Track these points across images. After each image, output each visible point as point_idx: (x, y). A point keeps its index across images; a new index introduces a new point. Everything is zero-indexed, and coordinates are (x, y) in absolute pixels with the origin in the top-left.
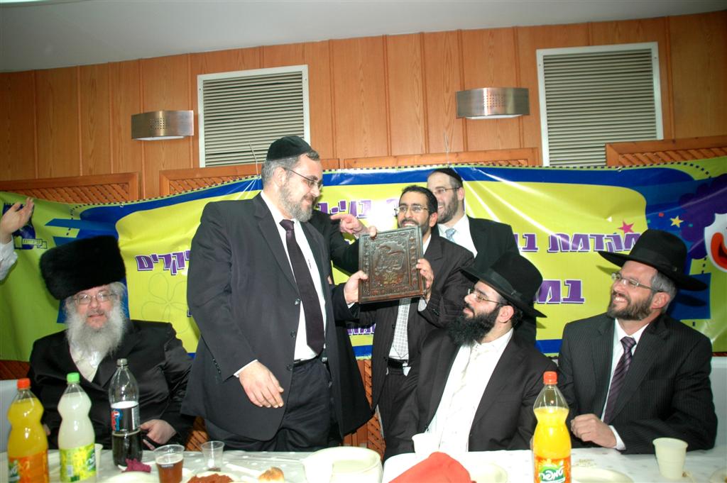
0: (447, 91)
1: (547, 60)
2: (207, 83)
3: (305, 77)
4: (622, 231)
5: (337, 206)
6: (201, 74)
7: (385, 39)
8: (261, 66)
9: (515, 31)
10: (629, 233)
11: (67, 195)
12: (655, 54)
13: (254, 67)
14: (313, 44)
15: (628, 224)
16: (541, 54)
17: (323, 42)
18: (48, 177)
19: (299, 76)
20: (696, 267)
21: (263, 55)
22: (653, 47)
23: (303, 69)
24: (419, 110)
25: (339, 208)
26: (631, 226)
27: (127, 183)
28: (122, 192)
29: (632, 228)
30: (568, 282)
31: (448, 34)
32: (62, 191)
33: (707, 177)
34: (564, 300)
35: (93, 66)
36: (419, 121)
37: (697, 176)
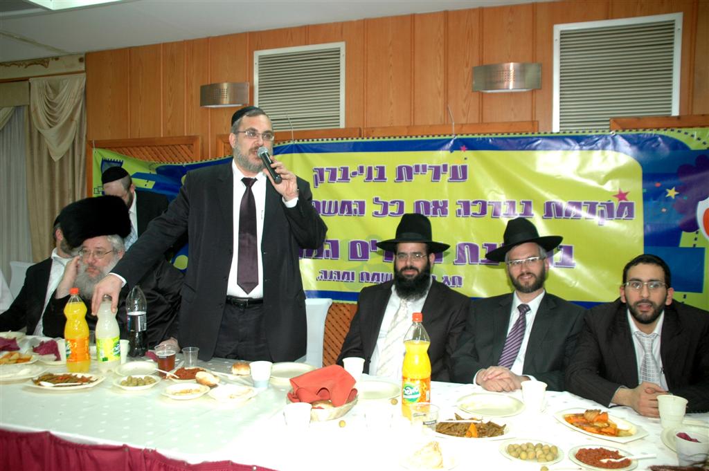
0: (467, 66)
1: (564, 35)
2: (261, 59)
3: (343, 52)
4: (617, 199)
5: (356, 170)
6: (257, 49)
7: (413, 17)
8: (306, 43)
9: (534, 8)
10: (623, 201)
11: (147, 153)
12: (679, 26)
13: (300, 44)
14: (350, 23)
15: (625, 191)
16: (558, 29)
17: (358, 21)
18: (137, 137)
19: (337, 51)
20: (686, 240)
21: (308, 33)
22: (677, 18)
23: (342, 46)
24: (440, 83)
25: (358, 172)
26: (626, 194)
27: (192, 144)
28: (188, 151)
29: (627, 197)
31: (471, 11)
32: (144, 149)
34: (557, 264)
35: (173, 43)
36: (439, 93)
37: (694, 145)
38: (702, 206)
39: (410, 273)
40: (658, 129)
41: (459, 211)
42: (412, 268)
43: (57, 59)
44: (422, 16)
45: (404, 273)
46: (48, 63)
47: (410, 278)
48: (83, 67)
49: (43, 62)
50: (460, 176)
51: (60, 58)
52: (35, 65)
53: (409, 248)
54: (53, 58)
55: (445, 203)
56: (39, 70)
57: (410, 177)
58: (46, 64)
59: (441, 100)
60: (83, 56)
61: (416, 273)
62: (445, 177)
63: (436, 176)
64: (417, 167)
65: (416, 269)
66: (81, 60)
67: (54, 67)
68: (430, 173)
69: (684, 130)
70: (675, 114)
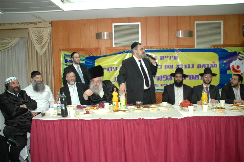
1: (197, 24)
2: (115, 26)
3: (140, 25)
4: (213, 63)
6: (113, 23)
7: (159, 17)
8: (129, 22)
9: (190, 17)
10: (215, 64)
11: (81, 53)
12: (222, 23)
13: (127, 22)
14: (142, 17)
15: (215, 62)
16: (196, 22)
17: (144, 17)
18: (72, 48)
19: (138, 25)
20: (228, 72)
21: (129, 19)
22: (222, 22)
23: (139, 23)
24: (167, 35)
27: (98, 50)
28: (96, 52)
29: (215, 63)
31: (174, 17)
32: (80, 51)
33: (231, 51)
34: (200, 79)
35: (85, 20)
36: (167, 37)
37: (229, 51)
38: (231, 65)
39: (179, 81)
40: (222, 47)
41: (176, 67)
42: (179, 80)
43: (40, 22)
44: (162, 17)
45: (177, 81)
46: (37, 24)
47: (178, 82)
48: (51, 26)
49: (35, 23)
50: (176, 58)
51: (41, 22)
52: (31, 24)
53: (179, 75)
54: (38, 22)
55: (173, 65)
56: (33, 26)
57: (163, 59)
58: (36, 24)
59: (167, 39)
60: (51, 22)
61: (180, 81)
62: (172, 59)
63: (170, 59)
64: (165, 56)
65: (180, 80)
66: (50, 23)
67: (39, 25)
68: (169, 58)
69: (227, 48)
70: (222, 44)
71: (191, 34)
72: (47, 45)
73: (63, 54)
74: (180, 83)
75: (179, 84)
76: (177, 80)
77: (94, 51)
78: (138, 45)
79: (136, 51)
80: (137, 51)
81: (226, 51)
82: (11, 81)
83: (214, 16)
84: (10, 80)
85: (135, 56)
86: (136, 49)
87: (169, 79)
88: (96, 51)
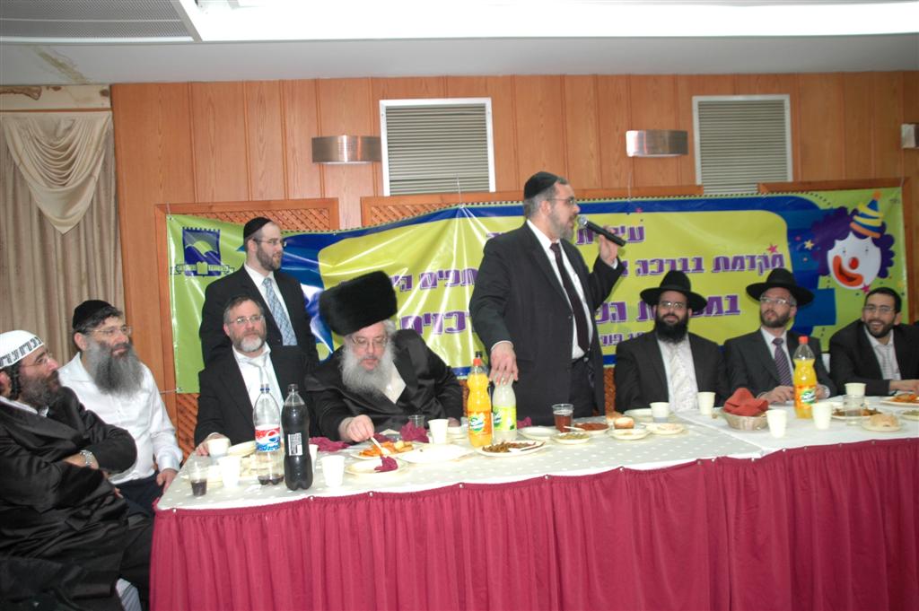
0: (617, 130)
1: (702, 105)
2: (389, 109)
3: (489, 110)
4: (770, 252)
6: (383, 99)
7: (562, 78)
9: (675, 79)
10: (775, 253)
12: (787, 105)
13: (439, 96)
14: (496, 78)
15: (774, 245)
16: (696, 100)
17: (504, 77)
19: (482, 107)
20: (823, 283)
21: (446, 85)
22: (786, 99)
23: (487, 102)
24: (593, 146)
26: (776, 247)
28: (320, 217)
29: (777, 249)
30: (728, 297)
31: (618, 77)
33: (828, 207)
34: (727, 312)
35: (261, 82)
36: (592, 156)
37: (823, 206)
38: (831, 255)
39: (671, 319)
40: (797, 191)
41: (639, 270)
42: (673, 315)
43: (57, 88)
44: (572, 78)
45: (666, 319)
46: (39, 94)
47: (670, 324)
48: (107, 103)
49: (31, 91)
50: (637, 236)
51: (63, 88)
52: (12, 95)
53: (673, 299)
54: (48, 87)
56: (23, 101)
58: (36, 94)
59: (595, 162)
60: (107, 88)
61: (676, 321)
65: (677, 317)
66: (103, 93)
67: (48, 100)
69: (815, 193)
70: (790, 179)
71: (680, 143)
72: (91, 188)
73: (175, 226)
74: (677, 325)
75: (673, 331)
76: (665, 316)
77: (314, 212)
78: (557, 185)
79: (549, 208)
80: (553, 207)
81: (810, 206)
82: (28, 352)
83: (759, 77)
84: (26, 349)
85: (538, 227)
86: (548, 200)
87: (614, 315)
88: (321, 212)
